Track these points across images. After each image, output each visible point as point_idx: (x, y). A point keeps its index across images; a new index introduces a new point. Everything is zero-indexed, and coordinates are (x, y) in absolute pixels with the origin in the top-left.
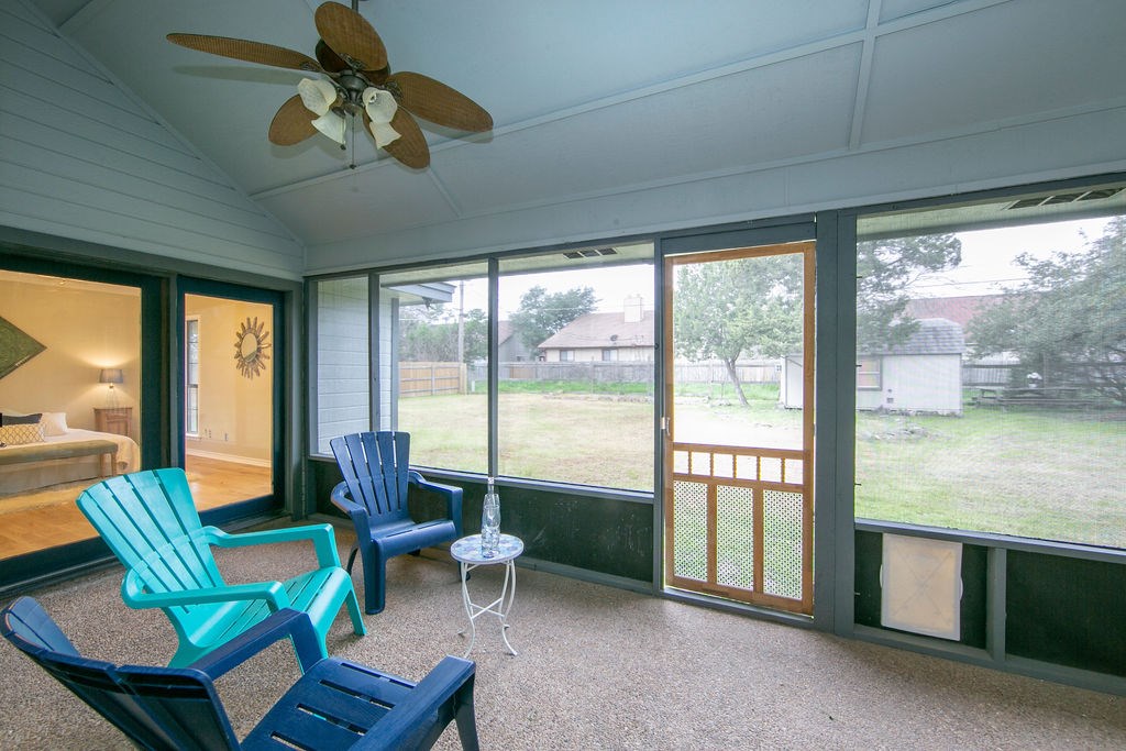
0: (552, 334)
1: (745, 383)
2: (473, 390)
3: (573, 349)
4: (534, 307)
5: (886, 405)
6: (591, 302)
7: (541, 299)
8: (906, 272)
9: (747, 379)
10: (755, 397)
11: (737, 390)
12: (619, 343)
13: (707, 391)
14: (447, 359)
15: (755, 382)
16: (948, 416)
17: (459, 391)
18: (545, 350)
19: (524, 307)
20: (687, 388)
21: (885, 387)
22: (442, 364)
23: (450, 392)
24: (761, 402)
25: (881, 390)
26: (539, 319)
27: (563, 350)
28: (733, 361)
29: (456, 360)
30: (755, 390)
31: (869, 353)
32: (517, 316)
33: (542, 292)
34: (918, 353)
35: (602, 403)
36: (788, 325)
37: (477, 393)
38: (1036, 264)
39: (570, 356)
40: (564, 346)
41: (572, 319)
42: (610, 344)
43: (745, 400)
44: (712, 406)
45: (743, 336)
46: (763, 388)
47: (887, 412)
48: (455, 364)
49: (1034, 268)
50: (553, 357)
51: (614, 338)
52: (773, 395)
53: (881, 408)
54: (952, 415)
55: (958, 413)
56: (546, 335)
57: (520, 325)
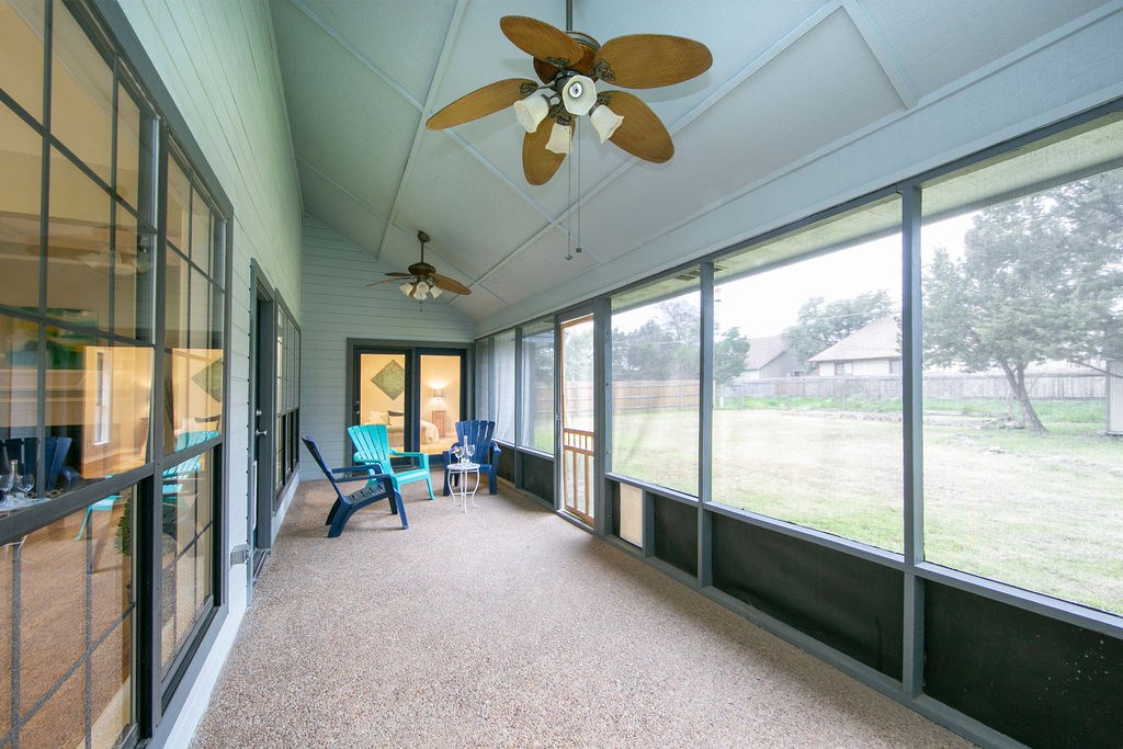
0: (833, 344)
2: (722, 405)
3: (851, 361)
4: (813, 317)
18: (818, 364)
19: (800, 318)
22: (690, 382)
26: (819, 328)
27: (838, 363)
35: (842, 421)
37: (724, 409)
39: (848, 368)
40: (840, 358)
41: (860, 326)
50: (827, 372)
56: (822, 346)
57: (793, 337)
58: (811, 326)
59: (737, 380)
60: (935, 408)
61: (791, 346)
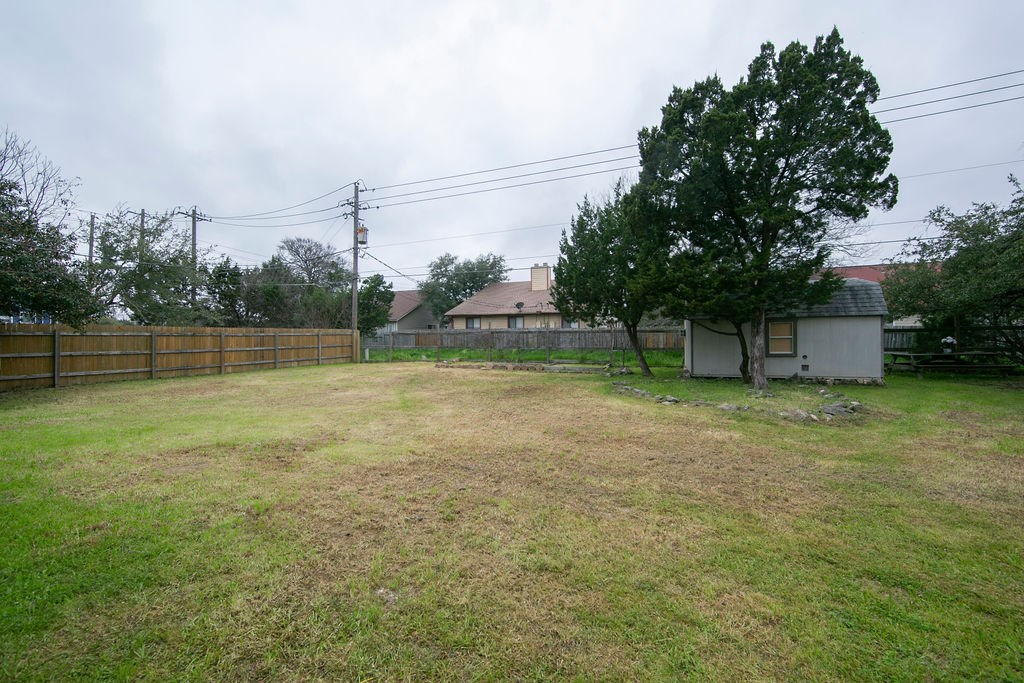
0: (461, 302)
1: (648, 349)
2: (367, 357)
3: (480, 317)
4: (444, 276)
5: (801, 373)
6: (501, 272)
7: (451, 268)
8: (822, 224)
9: (650, 345)
10: (657, 364)
11: (639, 357)
12: (525, 310)
13: (608, 359)
14: (340, 326)
15: (658, 349)
16: (869, 384)
17: (352, 360)
18: (452, 318)
19: (434, 276)
20: (589, 356)
21: (800, 354)
22: (331, 331)
23: (341, 360)
24: (664, 370)
25: (794, 355)
26: (449, 287)
27: (469, 318)
28: (635, 326)
29: (349, 326)
30: (657, 357)
31: (785, 315)
32: (427, 284)
33: (451, 261)
34: (836, 315)
36: (696, 281)
37: (371, 362)
38: (950, 220)
39: (476, 324)
40: (471, 314)
41: (480, 288)
42: (515, 311)
43: (646, 368)
44: (612, 375)
45: (643, 296)
46: (666, 354)
47: (802, 380)
48: (349, 331)
49: (950, 224)
50: (460, 325)
51: (519, 305)
52: (676, 362)
53: (796, 376)
54: (873, 384)
55: (880, 381)
56: (454, 303)
57: (428, 292)
58: (442, 285)
59: (379, 331)
60: (561, 358)
61: (427, 300)
